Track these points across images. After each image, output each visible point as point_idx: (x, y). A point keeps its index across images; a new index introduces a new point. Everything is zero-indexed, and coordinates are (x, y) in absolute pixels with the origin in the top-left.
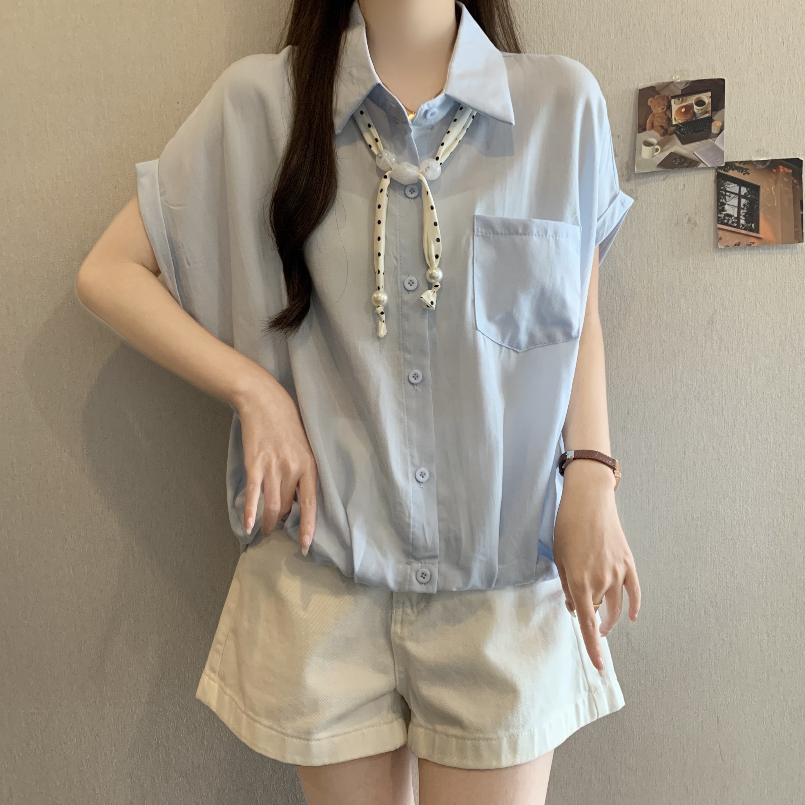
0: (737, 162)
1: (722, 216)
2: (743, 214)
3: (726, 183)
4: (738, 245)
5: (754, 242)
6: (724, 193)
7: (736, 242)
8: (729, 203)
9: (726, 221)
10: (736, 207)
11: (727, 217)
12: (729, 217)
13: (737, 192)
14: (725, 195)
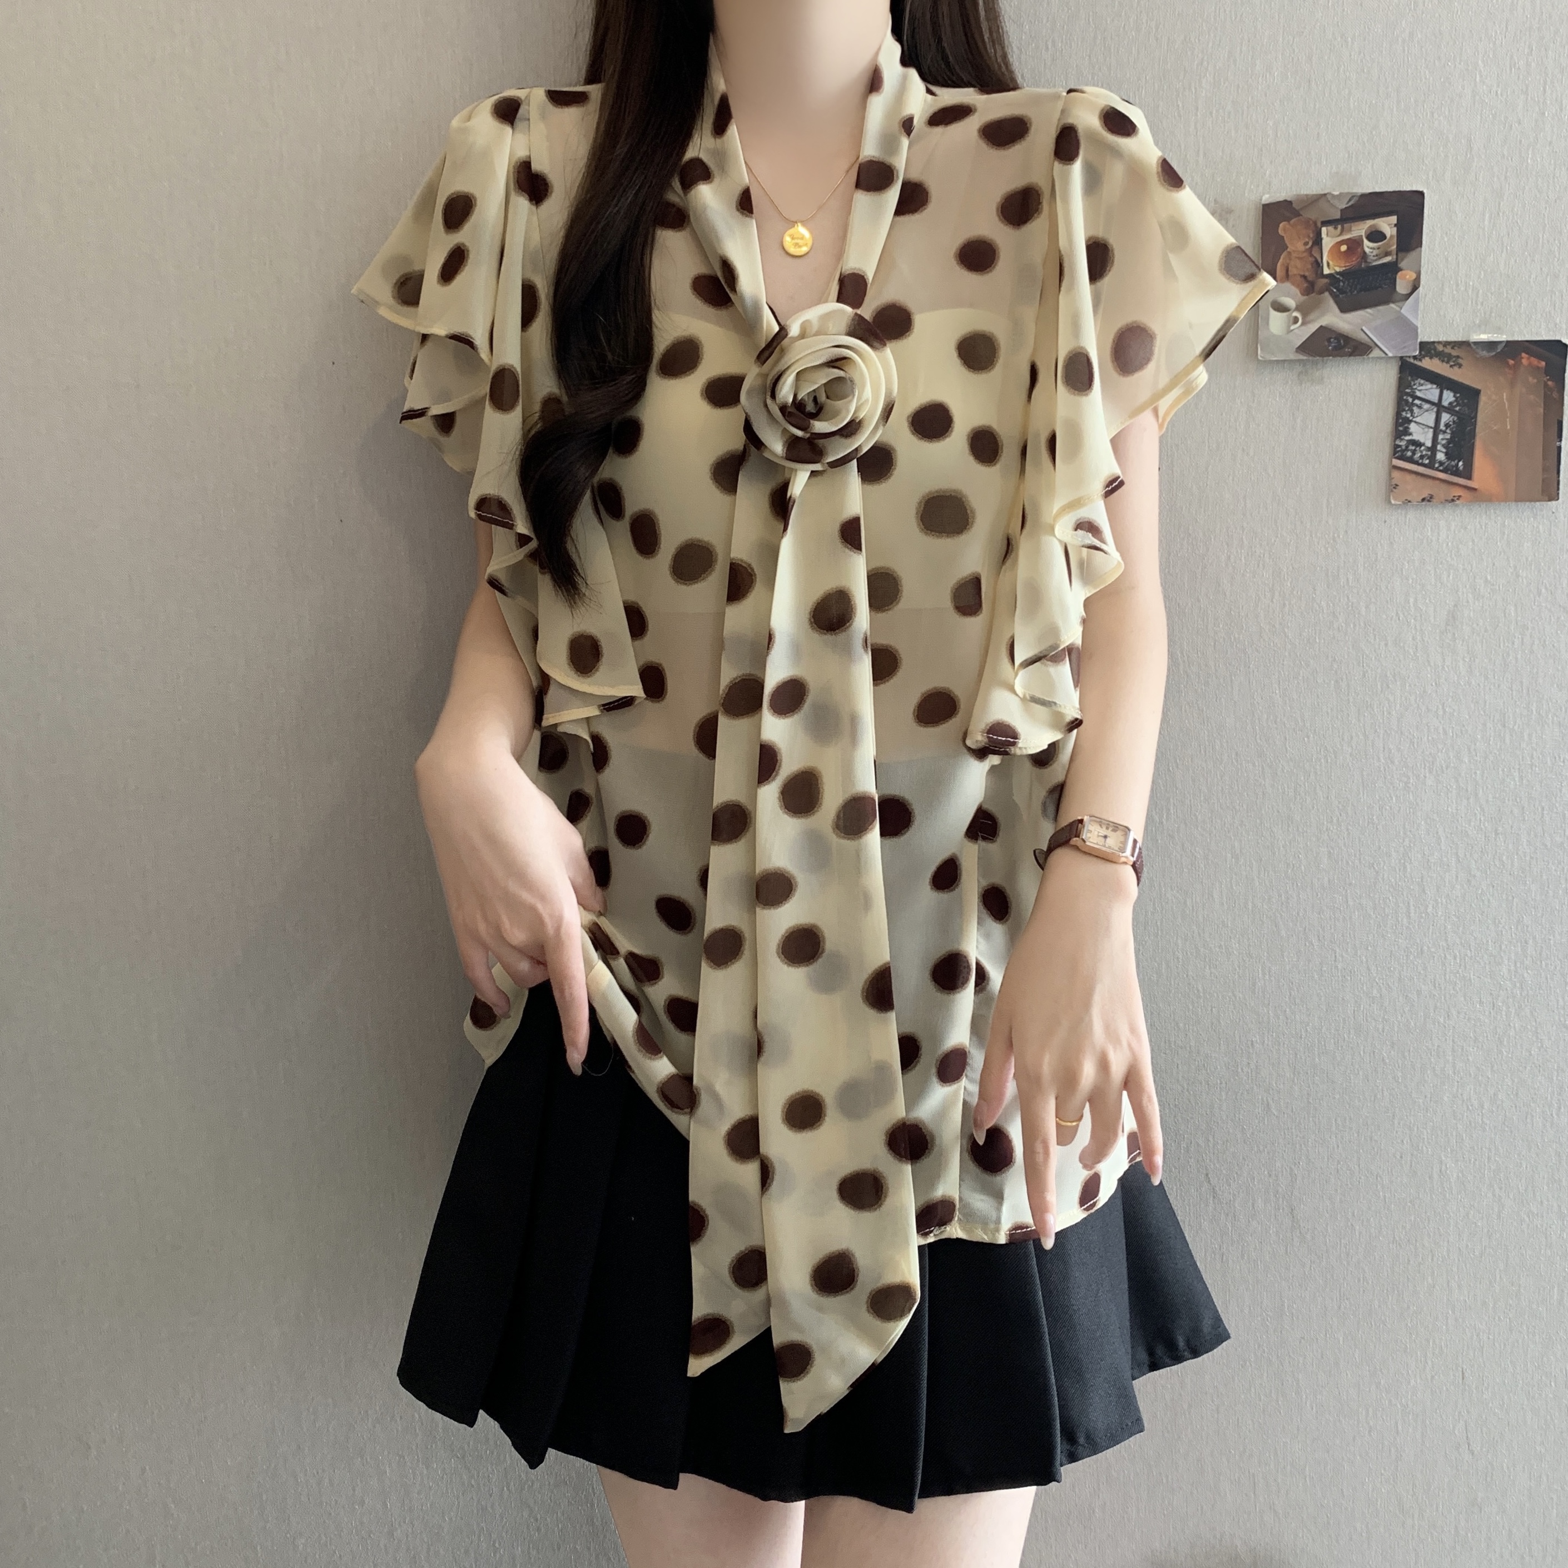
0: (1439, 342)
1: (1403, 443)
2: (1444, 442)
3: (1416, 382)
4: (1429, 501)
5: (1460, 496)
6: (1410, 400)
7: (1425, 495)
8: (1418, 419)
9: (1409, 454)
10: (1431, 428)
11: (1413, 445)
12: (1417, 446)
13: (1436, 400)
14: (1413, 404)
